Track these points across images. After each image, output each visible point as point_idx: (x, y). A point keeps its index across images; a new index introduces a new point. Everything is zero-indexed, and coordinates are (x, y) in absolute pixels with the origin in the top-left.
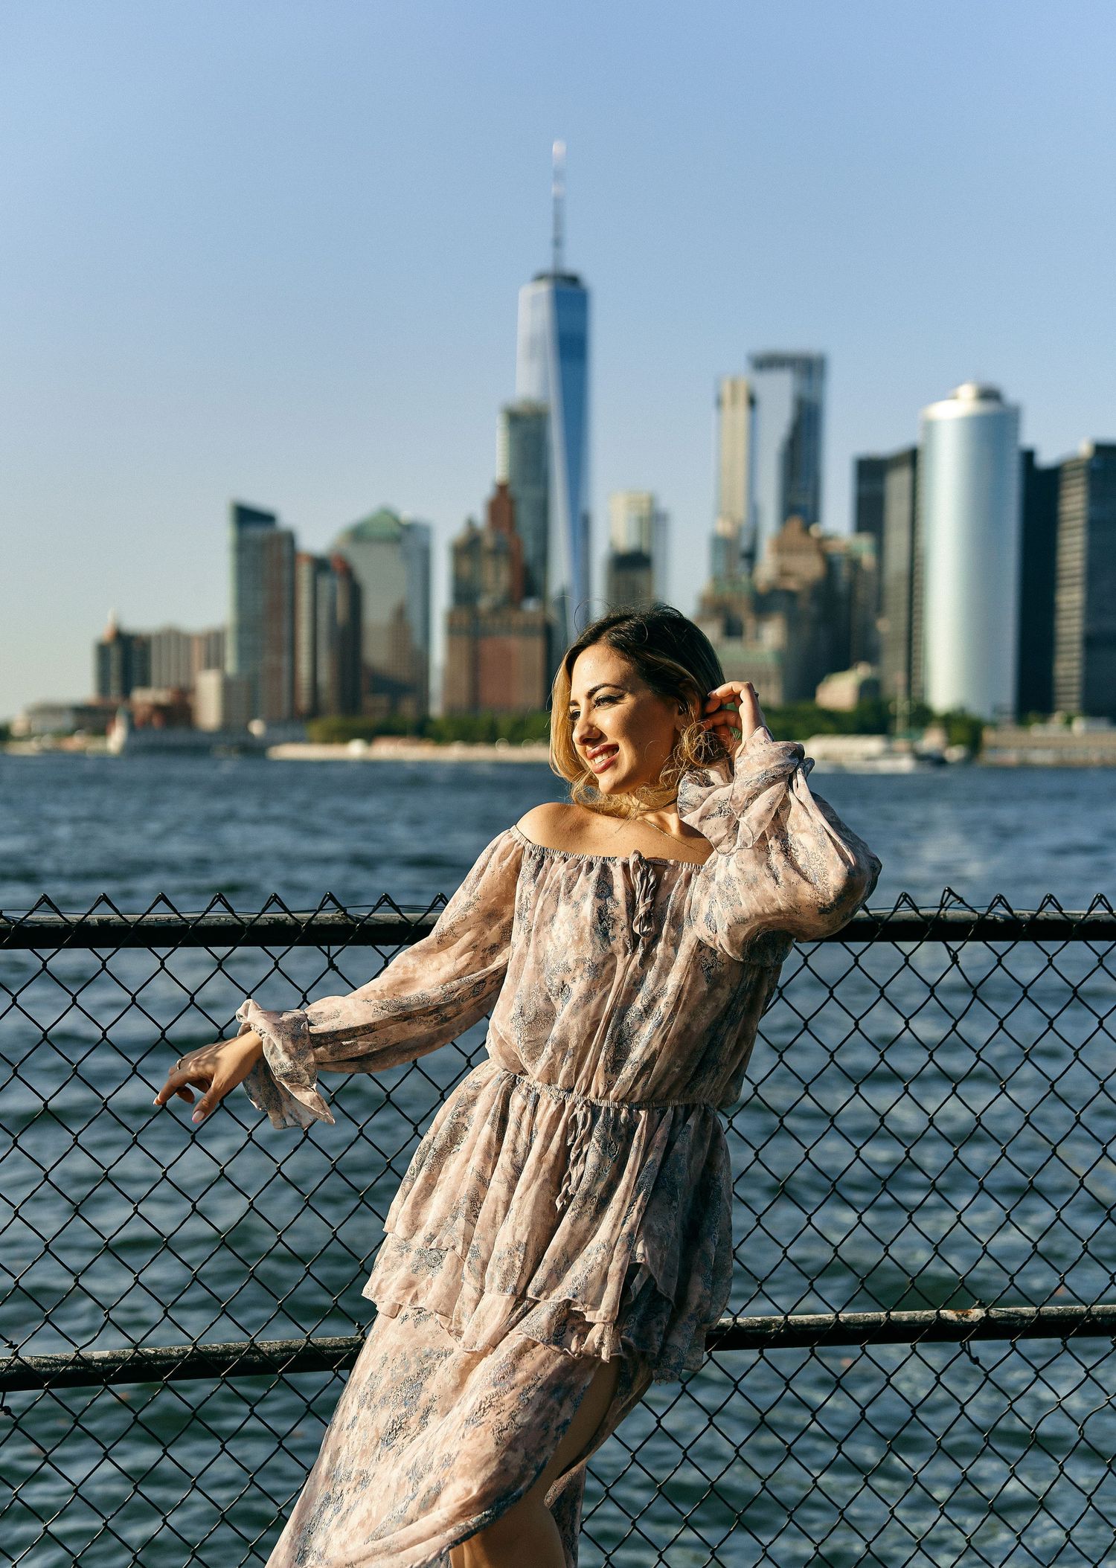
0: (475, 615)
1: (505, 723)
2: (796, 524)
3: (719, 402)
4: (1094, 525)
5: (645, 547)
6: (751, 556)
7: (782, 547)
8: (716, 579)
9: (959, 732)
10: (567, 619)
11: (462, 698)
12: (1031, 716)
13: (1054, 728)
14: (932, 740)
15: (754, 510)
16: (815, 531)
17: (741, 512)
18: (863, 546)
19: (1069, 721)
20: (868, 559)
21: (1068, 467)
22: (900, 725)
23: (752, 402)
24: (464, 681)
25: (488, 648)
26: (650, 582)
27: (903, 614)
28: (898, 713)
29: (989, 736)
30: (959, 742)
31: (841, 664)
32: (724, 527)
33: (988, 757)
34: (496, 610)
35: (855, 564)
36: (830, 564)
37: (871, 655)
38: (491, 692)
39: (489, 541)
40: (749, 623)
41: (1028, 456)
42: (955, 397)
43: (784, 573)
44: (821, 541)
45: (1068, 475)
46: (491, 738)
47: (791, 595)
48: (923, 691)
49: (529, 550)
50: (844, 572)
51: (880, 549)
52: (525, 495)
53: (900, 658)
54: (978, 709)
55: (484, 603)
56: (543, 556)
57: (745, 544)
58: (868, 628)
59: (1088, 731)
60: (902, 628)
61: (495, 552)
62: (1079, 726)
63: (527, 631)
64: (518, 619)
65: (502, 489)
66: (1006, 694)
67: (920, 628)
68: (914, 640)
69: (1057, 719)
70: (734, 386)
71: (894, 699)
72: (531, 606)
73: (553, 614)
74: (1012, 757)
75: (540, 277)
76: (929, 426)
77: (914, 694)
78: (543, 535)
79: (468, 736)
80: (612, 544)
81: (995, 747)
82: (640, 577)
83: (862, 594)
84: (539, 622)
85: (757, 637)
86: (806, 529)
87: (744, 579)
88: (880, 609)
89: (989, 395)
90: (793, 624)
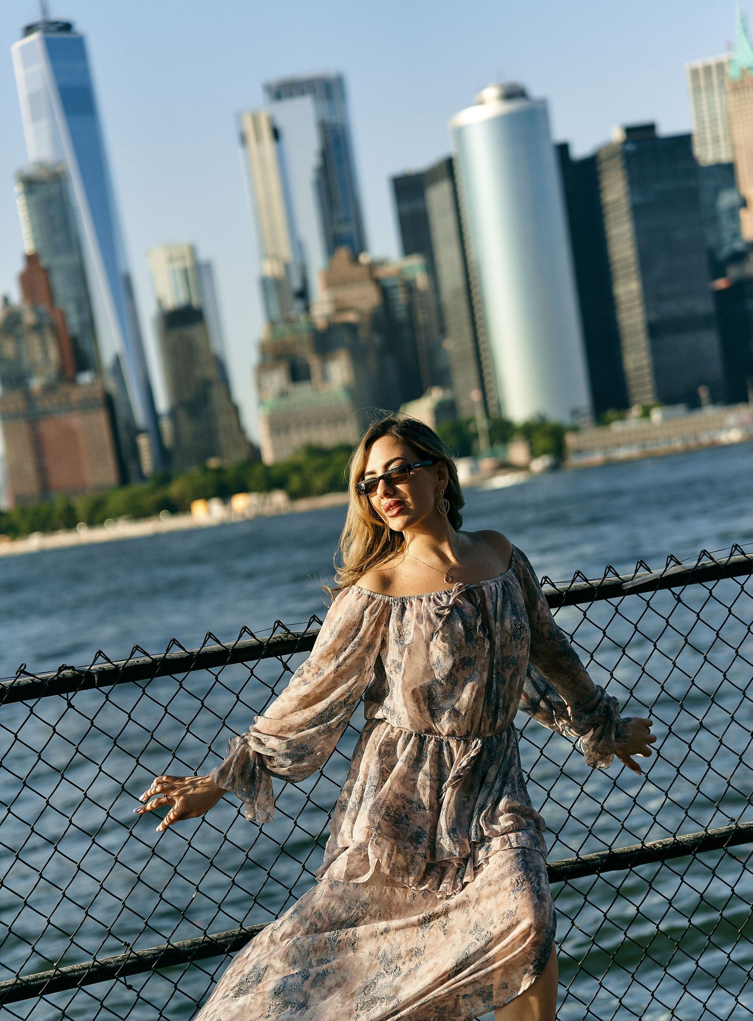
0: (28, 396)
1: (81, 505)
2: (343, 254)
3: (243, 139)
4: (638, 211)
5: (195, 302)
6: (303, 294)
7: (332, 283)
8: (272, 324)
9: (543, 442)
10: (128, 390)
11: (31, 486)
12: (610, 414)
13: (633, 421)
14: (518, 452)
15: (298, 246)
16: (364, 259)
17: (285, 251)
18: (415, 266)
19: (646, 413)
20: (422, 281)
21: (603, 156)
22: (483, 443)
23: (276, 134)
24: (29, 467)
25: (48, 429)
26: (206, 334)
27: (467, 330)
28: (479, 430)
29: (571, 440)
30: (545, 452)
31: (416, 393)
32: (271, 269)
33: (574, 461)
34: (49, 389)
35: (410, 287)
36: (385, 291)
37: (442, 378)
38: (59, 476)
39: (29, 318)
40: (314, 363)
41: (563, 149)
42: (481, 103)
43: (340, 308)
44: (372, 266)
45: (604, 166)
46: (70, 524)
47: (352, 328)
48: (499, 406)
49: (74, 321)
50: (400, 297)
51: (432, 269)
52: (58, 263)
53: (472, 376)
54: (557, 415)
55: (36, 384)
56: (90, 325)
57: (296, 284)
58: (434, 350)
59: (665, 418)
60: (469, 345)
61: (37, 328)
62: (657, 415)
63: (86, 405)
64: (75, 395)
65: (32, 260)
66: (582, 398)
67: (488, 341)
68: (483, 355)
69: (635, 411)
70: (255, 120)
71: (471, 420)
72: (86, 378)
73: (112, 385)
74: (597, 458)
75: (29, 30)
76: (459, 133)
77: (493, 410)
78: (85, 302)
79: (45, 526)
80: (160, 302)
81: (579, 452)
82: (194, 332)
83: (421, 317)
84: (99, 395)
85: (325, 377)
86: (355, 259)
87: (302, 318)
88: (443, 331)
89: (513, 93)
90: (357, 358)
